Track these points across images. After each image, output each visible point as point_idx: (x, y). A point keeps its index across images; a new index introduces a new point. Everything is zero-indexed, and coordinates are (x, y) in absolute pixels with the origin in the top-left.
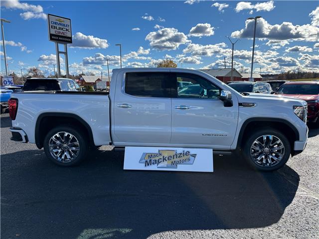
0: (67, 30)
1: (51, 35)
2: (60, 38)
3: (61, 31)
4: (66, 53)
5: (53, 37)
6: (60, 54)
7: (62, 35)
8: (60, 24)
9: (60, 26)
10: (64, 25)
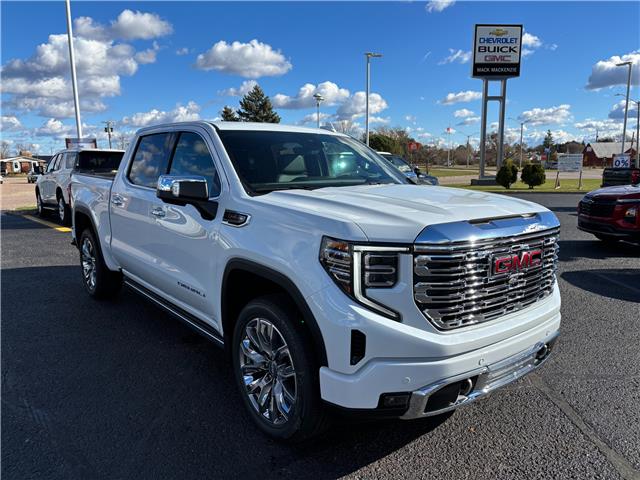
0: (511, 49)
1: (476, 66)
2: (493, 70)
3: (498, 54)
4: (502, 99)
5: (479, 70)
6: (489, 102)
7: (499, 61)
8: (498, 40)
9: (496, 45)
10: (506, 40)
